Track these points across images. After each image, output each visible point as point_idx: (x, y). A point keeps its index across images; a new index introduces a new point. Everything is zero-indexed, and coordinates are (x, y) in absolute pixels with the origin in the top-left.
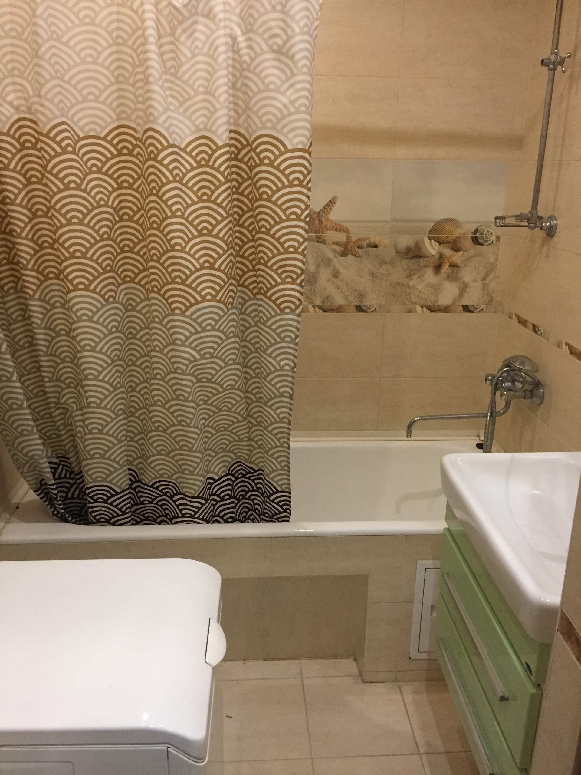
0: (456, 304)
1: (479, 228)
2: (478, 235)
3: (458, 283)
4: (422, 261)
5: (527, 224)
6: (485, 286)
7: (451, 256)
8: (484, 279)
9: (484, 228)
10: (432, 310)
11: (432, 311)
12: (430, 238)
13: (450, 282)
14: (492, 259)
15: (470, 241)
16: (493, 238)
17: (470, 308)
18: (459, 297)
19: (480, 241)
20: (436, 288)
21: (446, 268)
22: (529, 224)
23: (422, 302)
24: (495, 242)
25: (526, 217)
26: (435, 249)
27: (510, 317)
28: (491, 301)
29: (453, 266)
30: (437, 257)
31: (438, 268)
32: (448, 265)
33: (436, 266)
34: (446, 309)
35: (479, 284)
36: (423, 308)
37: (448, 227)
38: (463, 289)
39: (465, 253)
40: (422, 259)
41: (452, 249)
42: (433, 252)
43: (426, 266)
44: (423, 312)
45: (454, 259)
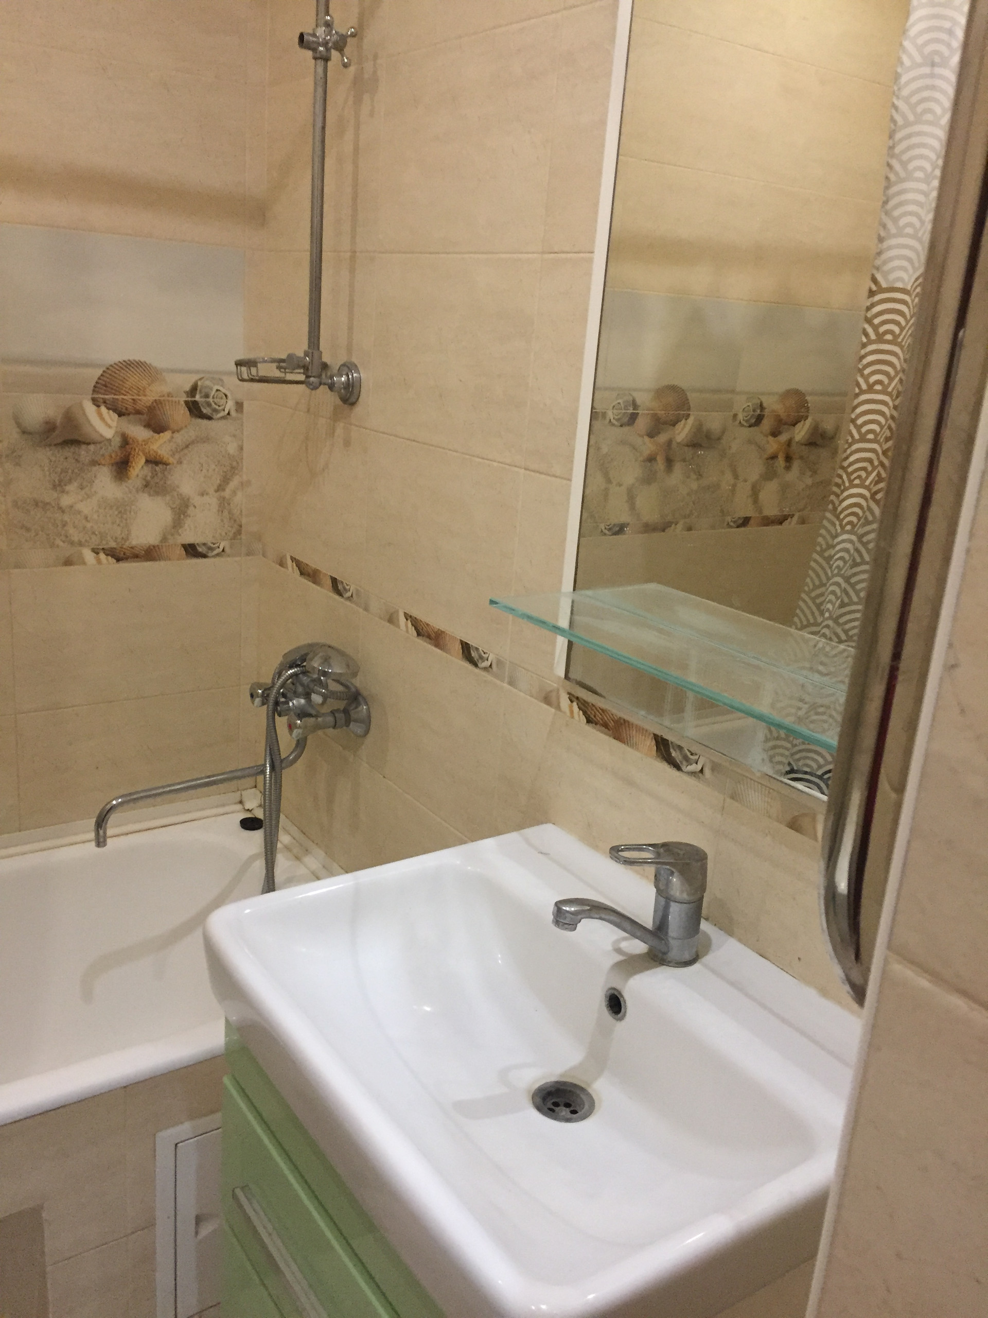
0: (171, 541)
1: (199, 383)
2: (198, 398)
3: (168, 498)
4: (84, 453)
5: (302, 377)
6: (224, 504)
7: (146, 442)
8: (220, 488)
9: (208, 383)
10: (118, 556)
11: (118, 560)
12: (95, 402)
13: (150, 495)
14: (232, 449)
15: (183, 411)
16: (230, 405)
17: (200, 549)
18: (174, 527)
19: (205, 411)
20: (122, 510)
21: (138, 468)
22: (308, 377)
23: (95, 541)
24: (233, 413)
25: (301, 364)
26: (110, 427)
27: (282, 564)
28: (239, 532)
29: (154, 461)
30: (117, 441)
31: (122, 467)
32: (143, 460)
33: (117, 463)
34: (149, 554)
35: (212, 500)
36: (97, 553)
37: (133, 379)
38: (181, 510)
39: (176, 435)
40: (84, 447)
41: (148, 426)
42: (108, 433)
43: (94, 463)
44: (99, 562)
45: (155, 447)
